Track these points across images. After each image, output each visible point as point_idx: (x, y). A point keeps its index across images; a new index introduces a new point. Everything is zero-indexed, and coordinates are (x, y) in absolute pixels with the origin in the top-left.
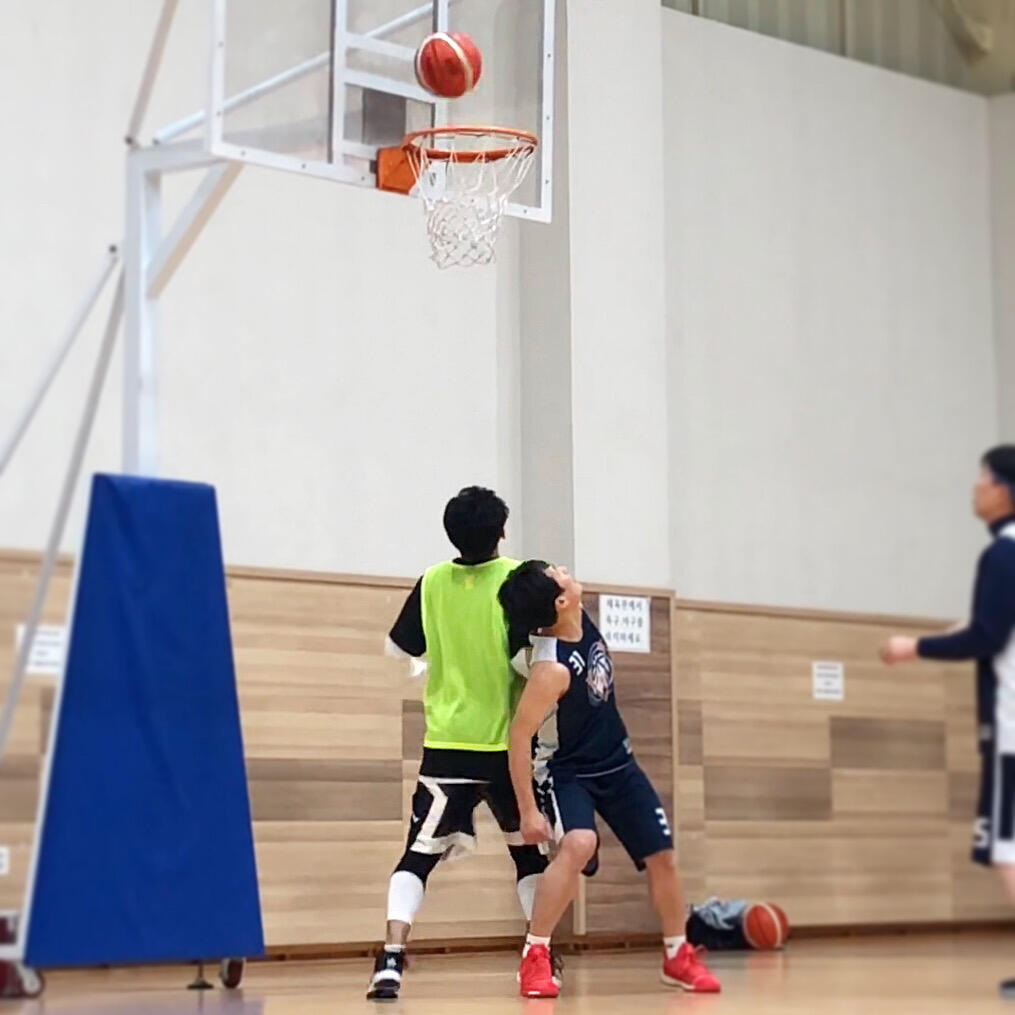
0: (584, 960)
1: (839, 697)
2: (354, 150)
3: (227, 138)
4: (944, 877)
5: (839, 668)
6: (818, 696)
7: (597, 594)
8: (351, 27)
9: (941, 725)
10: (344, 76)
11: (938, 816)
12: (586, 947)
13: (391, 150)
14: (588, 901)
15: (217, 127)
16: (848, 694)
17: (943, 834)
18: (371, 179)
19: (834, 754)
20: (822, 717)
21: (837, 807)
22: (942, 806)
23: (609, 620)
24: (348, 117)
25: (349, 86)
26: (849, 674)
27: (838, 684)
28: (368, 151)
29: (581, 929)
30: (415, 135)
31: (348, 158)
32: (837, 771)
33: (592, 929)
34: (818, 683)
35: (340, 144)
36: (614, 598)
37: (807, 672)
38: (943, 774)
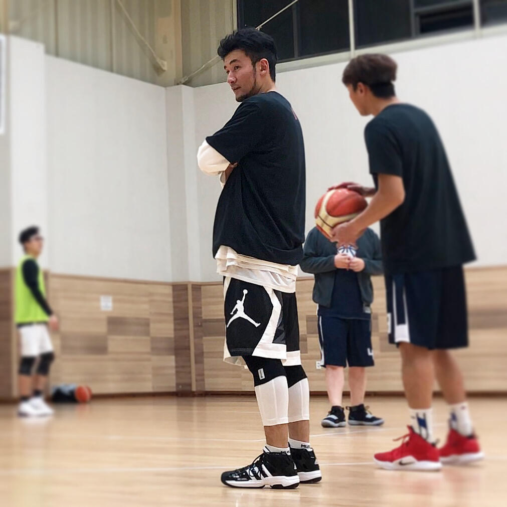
1: (110, 309)
4: (150, 376)
5: (110, 299)
6: (103, 309)
9: (148, 319)
11: (148, 353)
16: (114, 308)
17: (149, 360)
19: (108, 330)
20: (104, 317)
22: (148, 349)
26: (114, 301)
27: (110, 304)
32: (110, 337)
34: (103, 304)
37: (98, 300)
38: (148, 338)
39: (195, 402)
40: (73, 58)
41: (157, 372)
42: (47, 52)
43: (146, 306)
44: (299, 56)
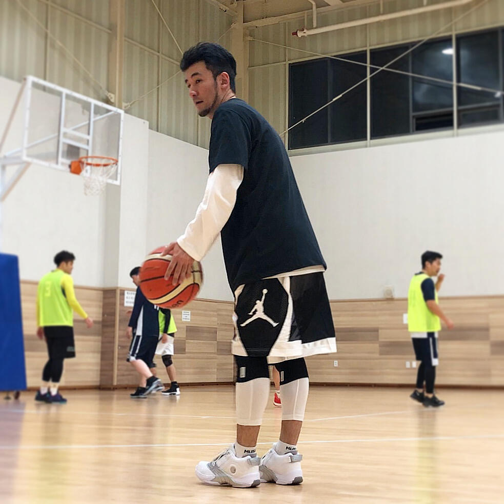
0: (116, 392)
1: (189, 320)
2: (64, 161)
3: (28, 156)
4: (216, 370)
5: (189, 312)
6: (183, 320)
7: (124, 291)
8: (65, 126)
9: (216, 328)
10: (62, 140)
11: (214, 353)
12: (116, 389)
13: (75, 162)
14: (118, 376)
15: (25, 152)
16: (191, 320)
17: (216, 358)
18: (68, 170)
19: (186, 336)
20: (184, 326)
21: (186, 351)
22: (216, 351)
23: (127, 298)
24: (63, 152)
25: (64, 143)
26: (192, 314)
27: (189, 317)
28: (68, 162)
29: (115, 383)
30: (82, 158)
31: (63, 164)
32: (187, 341)
33: (119, 383)
34: (183, 316)
35: (61, 159)
36: (129, 292)
37: (181, 313)
38: (216, 342)
40: (169, 134)
41: (221, 367)
42: (150, 128)
43: (215, 319)
44: (331, 142)
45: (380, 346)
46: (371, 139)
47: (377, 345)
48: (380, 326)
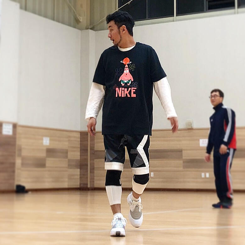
4: (67, 179)
5: (48, 139)
6: (44, 144)
7: (2, 123)
9: (67, 150)
16: (50, 143)
17: (67, 171)
19: (46, 155)
20: (45, 148)
22: (67, 166)
23: (5, 128)
26: (50, 140)
27: (48, 142)
34: (44, 141)
36: (6, 124)
37: (42, 139)
38: (67, 160)
39: (89, 193)
40: (34, 12)
41: (70, 177)
42: (21, 8)
43: (67, 143)
44: (149, 18)
45: (184, 162)
46: (177, 16)
47: (182, 162)
48: (183, 148)
